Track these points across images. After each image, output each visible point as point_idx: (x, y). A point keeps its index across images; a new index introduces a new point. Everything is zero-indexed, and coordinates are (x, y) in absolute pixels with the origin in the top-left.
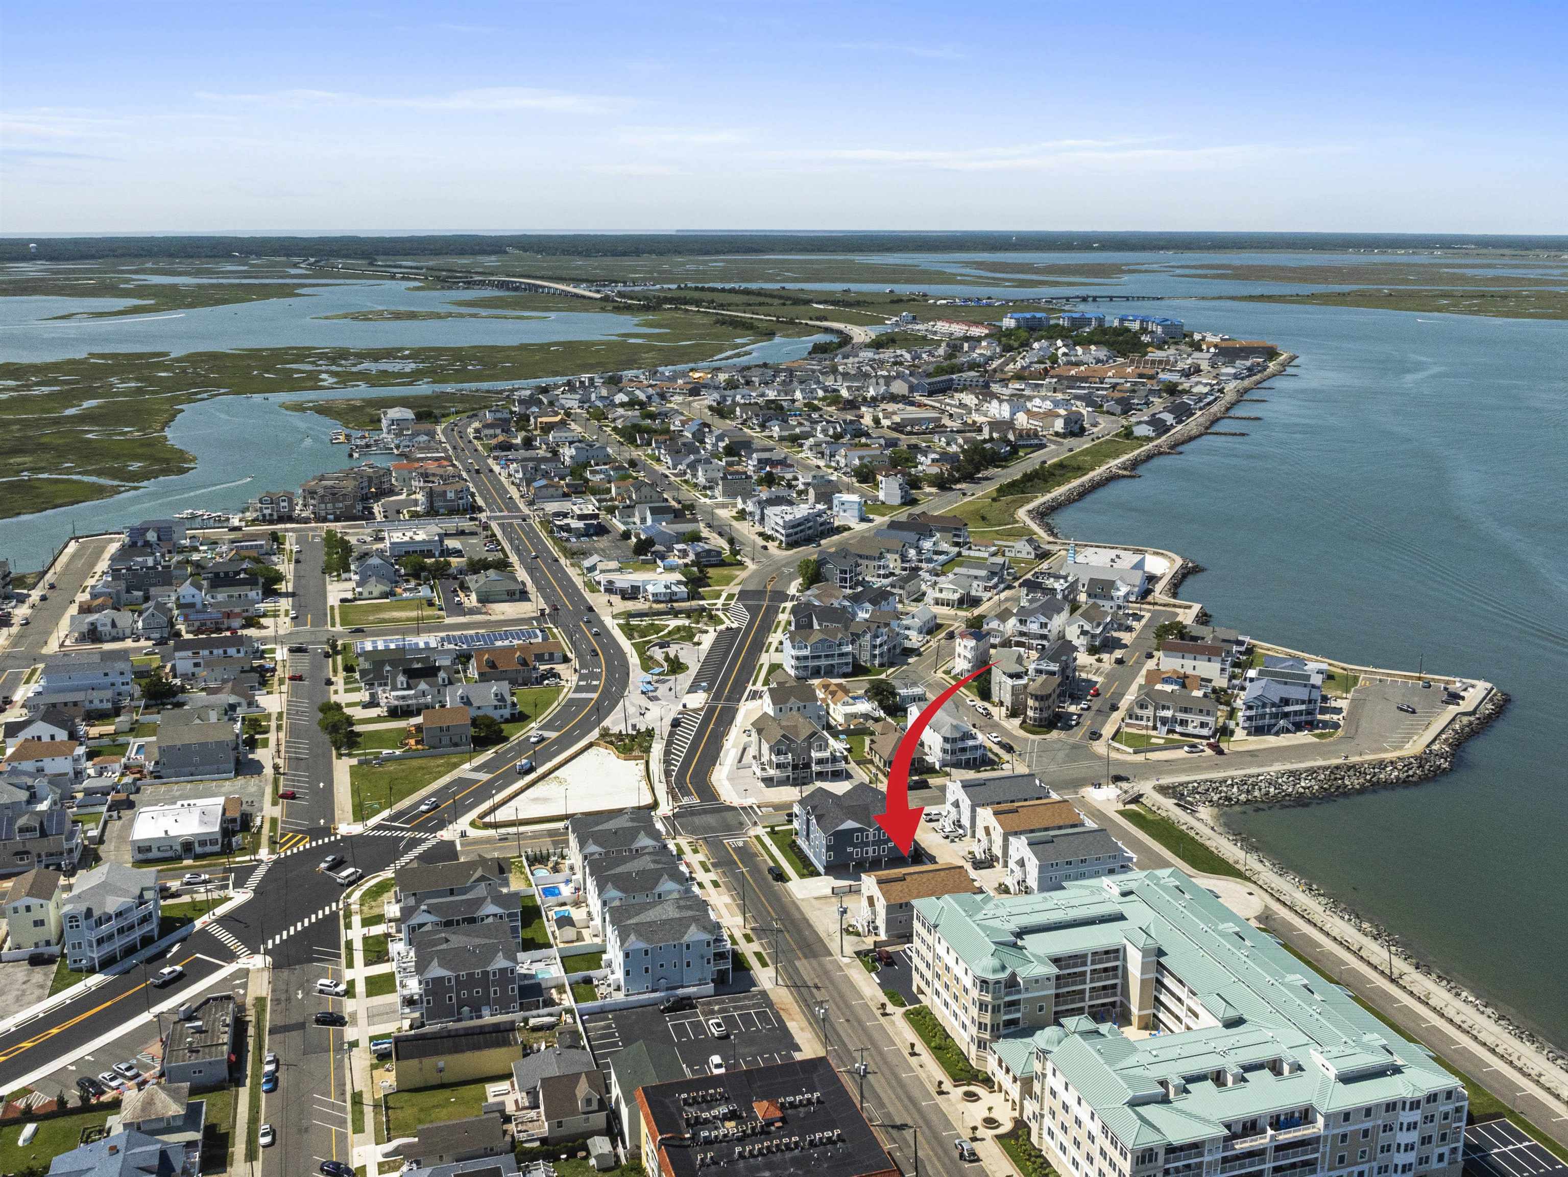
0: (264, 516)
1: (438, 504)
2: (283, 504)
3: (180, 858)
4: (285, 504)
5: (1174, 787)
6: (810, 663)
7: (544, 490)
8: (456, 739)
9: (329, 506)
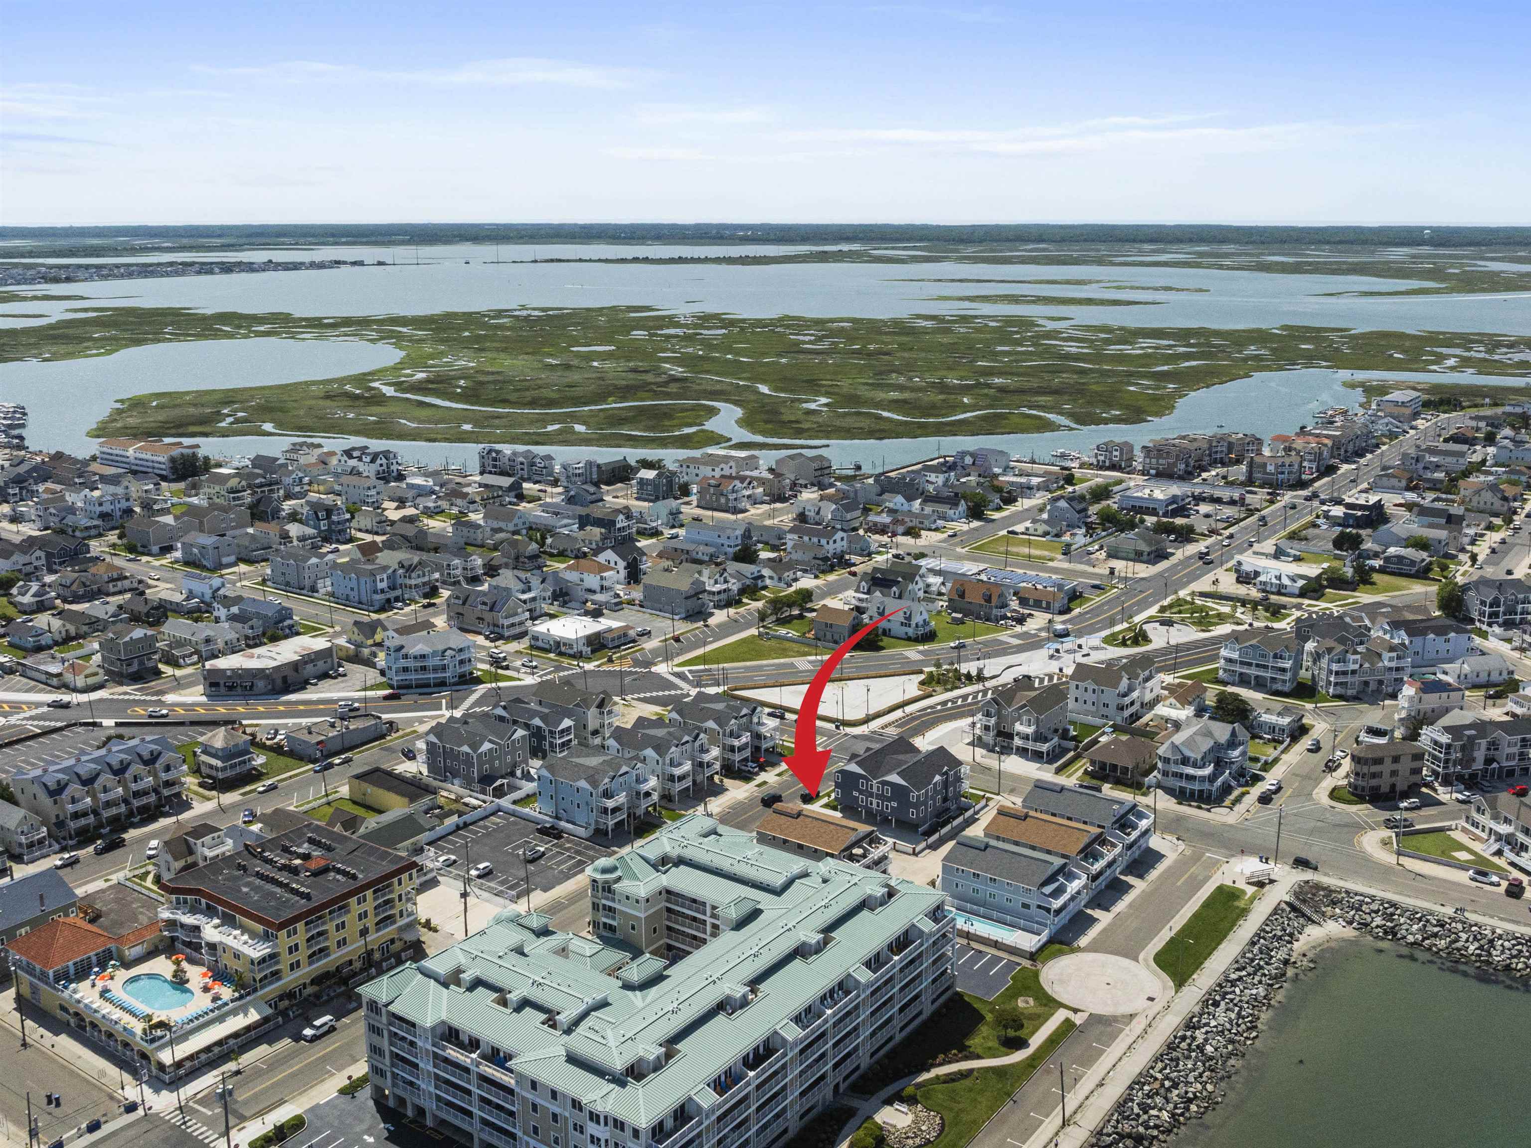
0: (1098, 461)
1: (1257, 475)
2: (1115, 453)
3: (548, 651)
4: (1117, 453)
5: (1331, 891)
6: (1238, 669)
7: (1385, 479)
8: (836, 637)
9: (1154, 461)
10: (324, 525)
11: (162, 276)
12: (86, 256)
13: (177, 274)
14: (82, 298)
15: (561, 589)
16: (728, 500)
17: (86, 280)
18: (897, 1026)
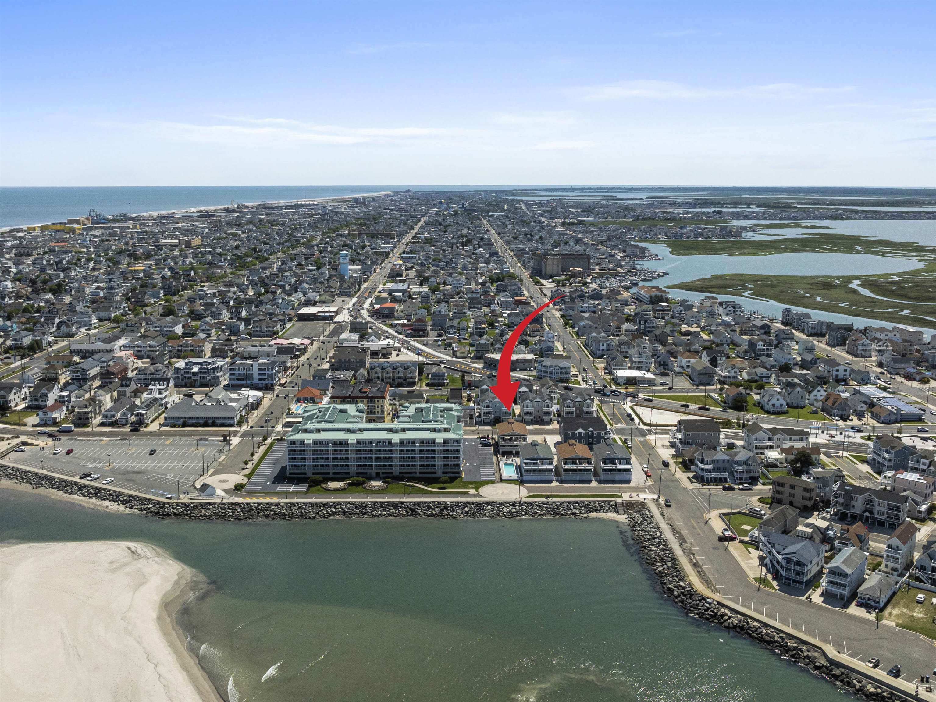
10: (642, 327)
11: (904, 219)
12: (889, 206)
13: (915, 218)
14: (828, 228)
15: (664, 362)
16: (857, 349)
17: (856, 219)
18: (418, 470)
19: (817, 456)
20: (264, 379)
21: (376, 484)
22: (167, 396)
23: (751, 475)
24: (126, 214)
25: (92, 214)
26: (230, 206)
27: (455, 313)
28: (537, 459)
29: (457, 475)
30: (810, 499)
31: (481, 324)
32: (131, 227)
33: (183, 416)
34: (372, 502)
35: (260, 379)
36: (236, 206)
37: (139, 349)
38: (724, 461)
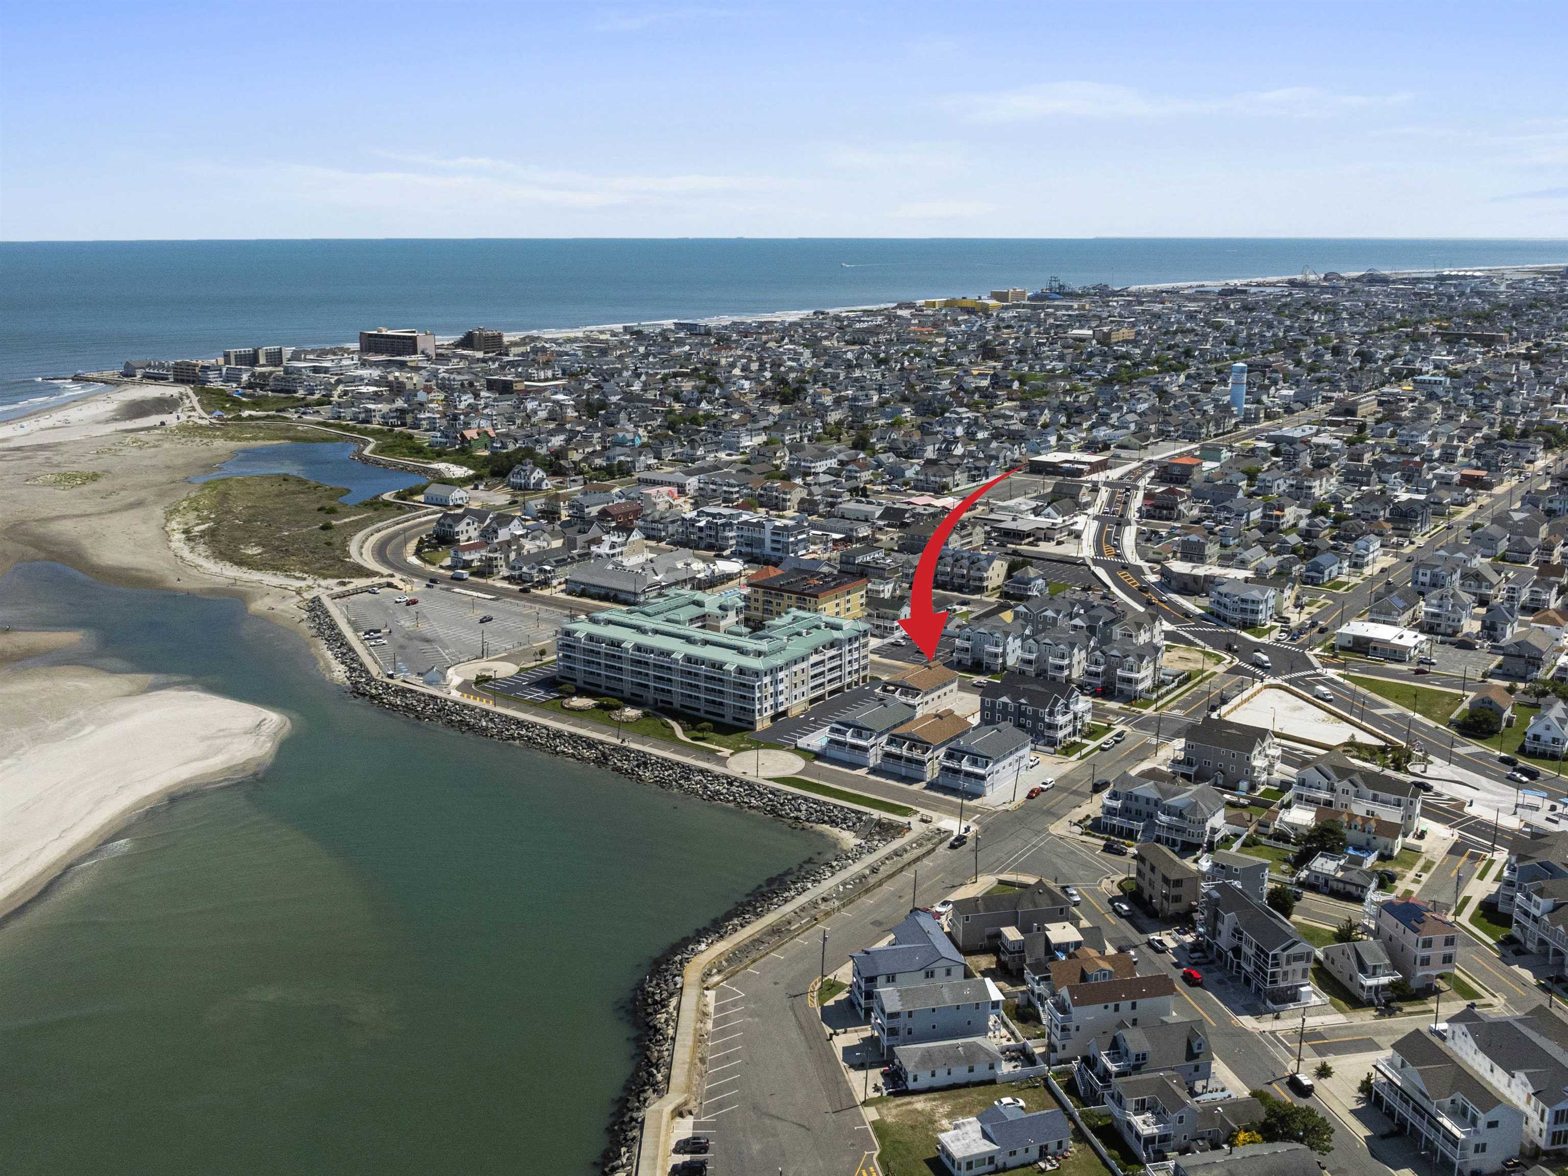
18: (703, 706)
19: (1388, 840)
20: (778, 550)
21: (631, 713)
22: (622, 553)
23: (1185, 838)
24: (1106, 286)
25: (1053, 284)
26: (1299, 277)
27: (1292, 486)
28: (849, 726)
29: (750, 726)
30: (1177, 899)
31: (1271, 510)
32: (1076, 306)
33: (585, 581)
34: (570, 733)
35: (774, 549)
36: (1322, 276)
37: (714, 487)
38: (1148, 801)
